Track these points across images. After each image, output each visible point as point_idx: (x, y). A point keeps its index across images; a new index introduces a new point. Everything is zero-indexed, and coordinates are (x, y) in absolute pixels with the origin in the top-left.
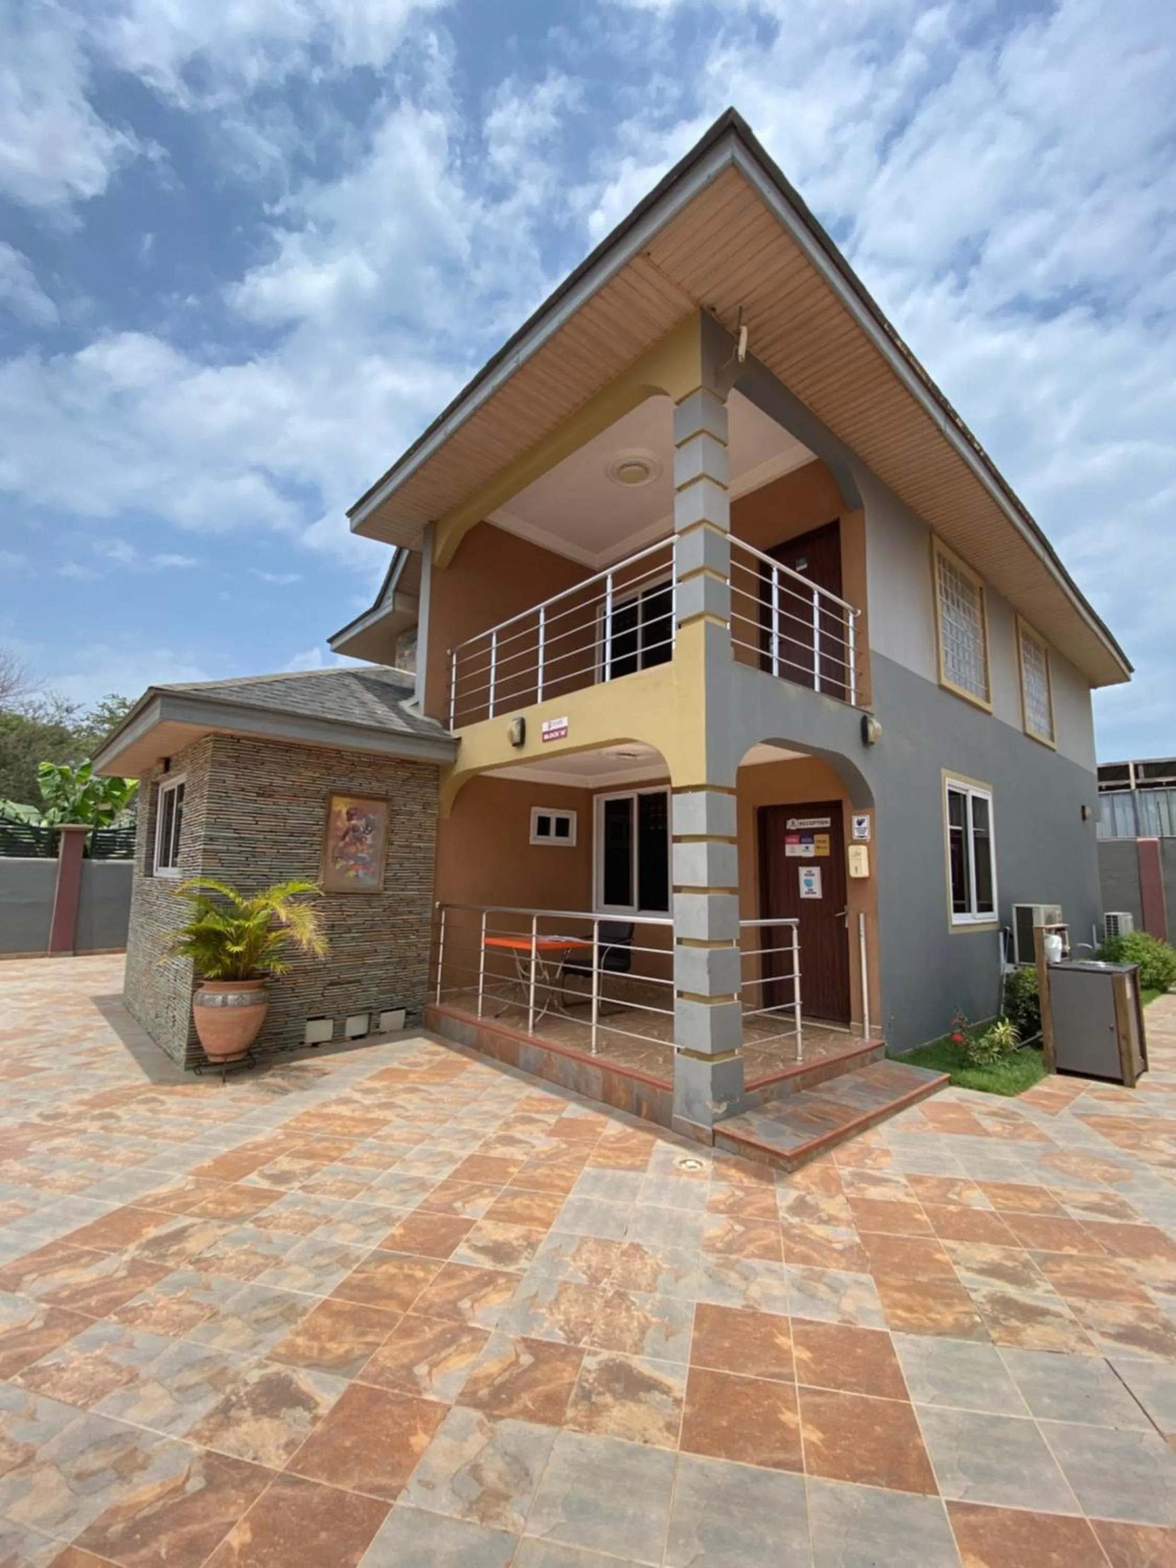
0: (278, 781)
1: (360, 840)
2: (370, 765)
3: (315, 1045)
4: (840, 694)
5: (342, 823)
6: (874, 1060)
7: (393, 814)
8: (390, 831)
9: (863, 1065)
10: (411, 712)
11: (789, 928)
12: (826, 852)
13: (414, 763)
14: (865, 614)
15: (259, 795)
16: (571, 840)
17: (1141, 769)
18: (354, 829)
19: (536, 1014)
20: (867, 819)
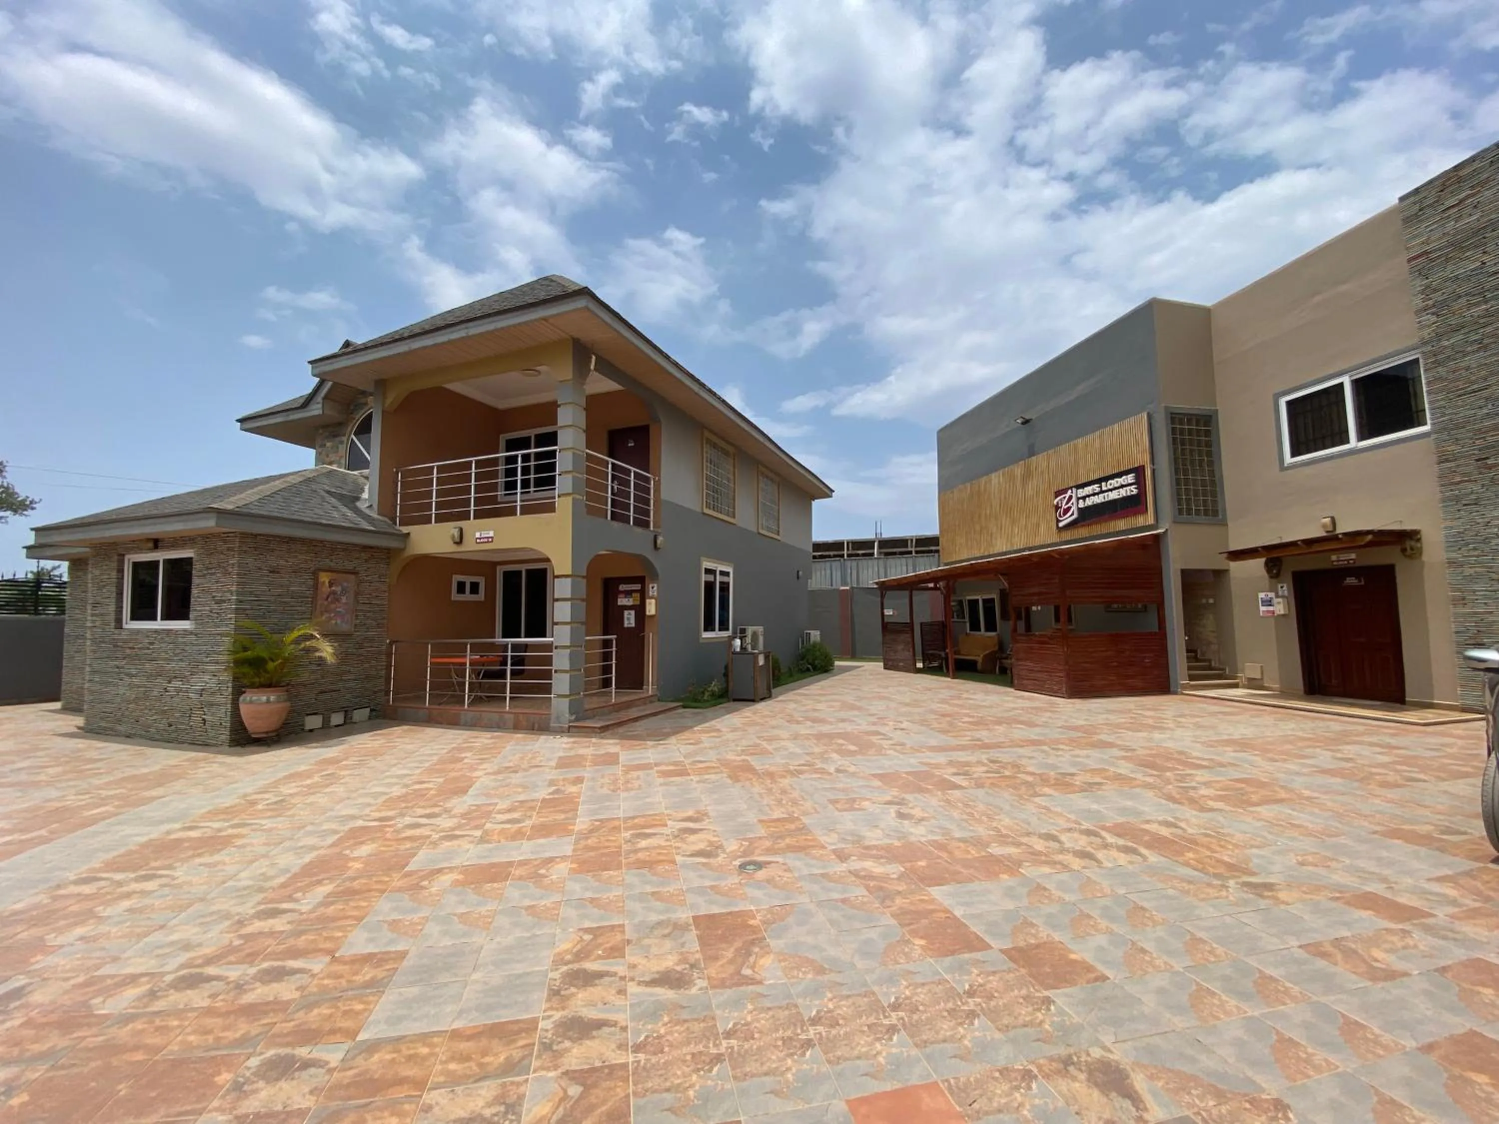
0: (282, 562)
1: (338, 600)
2: (344, 550)
3: (311, 731)
4: (645, 524)
5: (326, 589)
6: (651, 702)
7: (360, 583)
8: (357, 594)
9: (645, 704)
10: (368, 512)
11: (611, 640)
12: (638, 603)
13: (371, 548)
14: (659, 480)
15: (271, 572)
16: (481, 596)
17: (850, 545)
18: (334, 593)
19: (469, 696)
20: (655, 585)
